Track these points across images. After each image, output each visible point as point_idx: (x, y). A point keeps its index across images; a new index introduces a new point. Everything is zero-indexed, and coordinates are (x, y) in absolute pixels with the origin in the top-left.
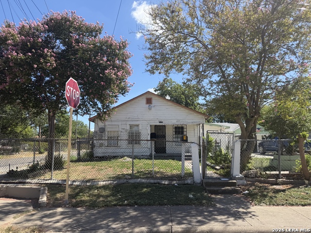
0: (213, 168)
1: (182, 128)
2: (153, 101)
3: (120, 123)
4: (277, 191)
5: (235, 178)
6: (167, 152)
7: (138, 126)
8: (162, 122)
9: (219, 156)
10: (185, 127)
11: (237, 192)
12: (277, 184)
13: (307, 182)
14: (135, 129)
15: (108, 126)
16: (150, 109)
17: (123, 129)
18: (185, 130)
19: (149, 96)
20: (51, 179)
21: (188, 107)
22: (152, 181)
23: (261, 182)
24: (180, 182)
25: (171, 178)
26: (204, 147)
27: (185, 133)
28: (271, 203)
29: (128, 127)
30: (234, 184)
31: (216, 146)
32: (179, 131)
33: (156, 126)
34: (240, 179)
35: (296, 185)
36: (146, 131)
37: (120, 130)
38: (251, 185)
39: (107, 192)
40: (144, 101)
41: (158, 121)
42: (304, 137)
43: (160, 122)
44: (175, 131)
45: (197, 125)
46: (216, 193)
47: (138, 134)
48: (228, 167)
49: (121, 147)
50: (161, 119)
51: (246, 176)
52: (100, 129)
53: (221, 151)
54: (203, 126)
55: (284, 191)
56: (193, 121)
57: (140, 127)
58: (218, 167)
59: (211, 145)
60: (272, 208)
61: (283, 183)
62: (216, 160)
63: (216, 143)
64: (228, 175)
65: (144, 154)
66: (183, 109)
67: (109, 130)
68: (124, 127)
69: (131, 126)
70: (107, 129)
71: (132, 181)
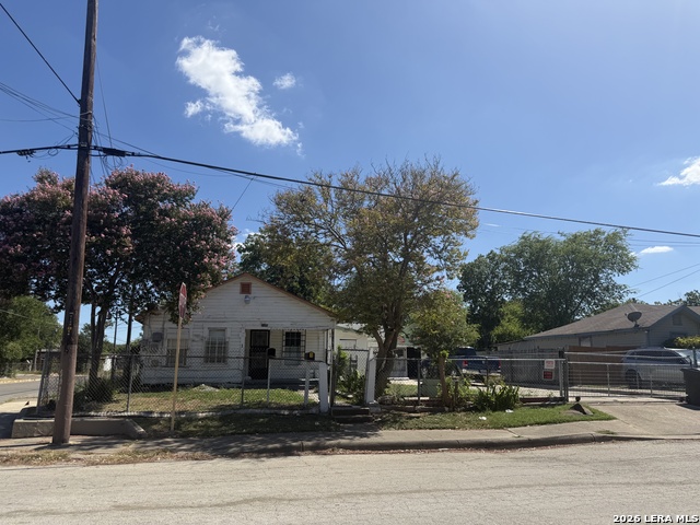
0: (345, 397)
1: (299, 334)
4: (411, 418)
5: (368, 405)
7: (224, 330)
8: (266, 325)
9: (353, 379)
10: (303, 333)
11: (369, 420)
12: (415, 412)
13: (447, 409)
14: (218, 336)
15: (169, 331)
16: (247, 302)
17: (197, 336)
18: (303, 338)
19: (246, 281)
20: (127, 411)
21: (309, 301)
22: (268, 411)
23: (397, 409)
24: (303, 412)
25: (291, 408)
26: (334, 367)
27: (302, 343)
28: (400, 428)
29: (206, 333)
30: (367, 412)
31: (350, 366)
32: (294, 339)
33: (252, 331)
34: (374, 405)
35: (433, 412)
36: (238, 340)
37: (191, 337)
38: (385, 413)
39: (216, 423)
40: (238, 288)
41: (259, 323)
42: (444, 356)
43: (263, 325)
44: (286, 341)
45: (324, 330)
46: (346, 422)
47: (223, 346)
48: (363, 394)
49: (191, 369)
50: (265, 320)
51: (381, 403)
52: (155, 334)
53: (356, 373)
54: (333, 333)
55: (418, 417)
56: (317, 324)
57: (228, 334)
58: (350, 396)
59: (344, 364)
60: (400, 431)
61: (422, 411)
62: (348, 386)
63: (351, 360)
64: (361, 401)
65: (233, 380)
66: (301, 304)
67: (170, 337)
68: (198, 332)
69: (211, 330)
70: (167, 336)
71: (242, 412)
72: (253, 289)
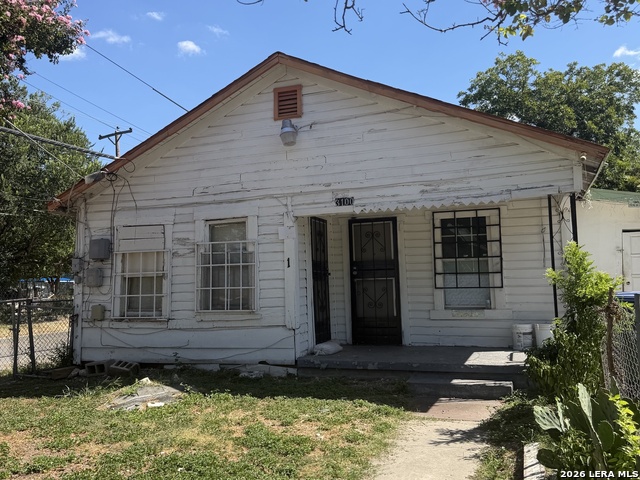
1: (480, 224)
2: (306, 100)
3: (166, 217)
6: (407, 340)
7: (241, 224)
8: (348, 201)
10: (491, 217)
14: (230, 238)
15: (124, 232)
16: (289, 139)
17: (183, 241)
18: (492, 233)
19: (288, 81)
27: (493, 248)
29: (201, 234)
36: (278, 248)
37: (169, 244)
40: (268, 105)
41: (329, 197)
43: (340, 202)
44: (444, 242)
47: (242, 264)
49: (172, 324)
50: (345, 185)
57: (252, 232)
65: (270, 356)
67: (125, 247)
68: (183, 232)
69: (215, 229)
70: (121, 247)
72: (309, 103)
